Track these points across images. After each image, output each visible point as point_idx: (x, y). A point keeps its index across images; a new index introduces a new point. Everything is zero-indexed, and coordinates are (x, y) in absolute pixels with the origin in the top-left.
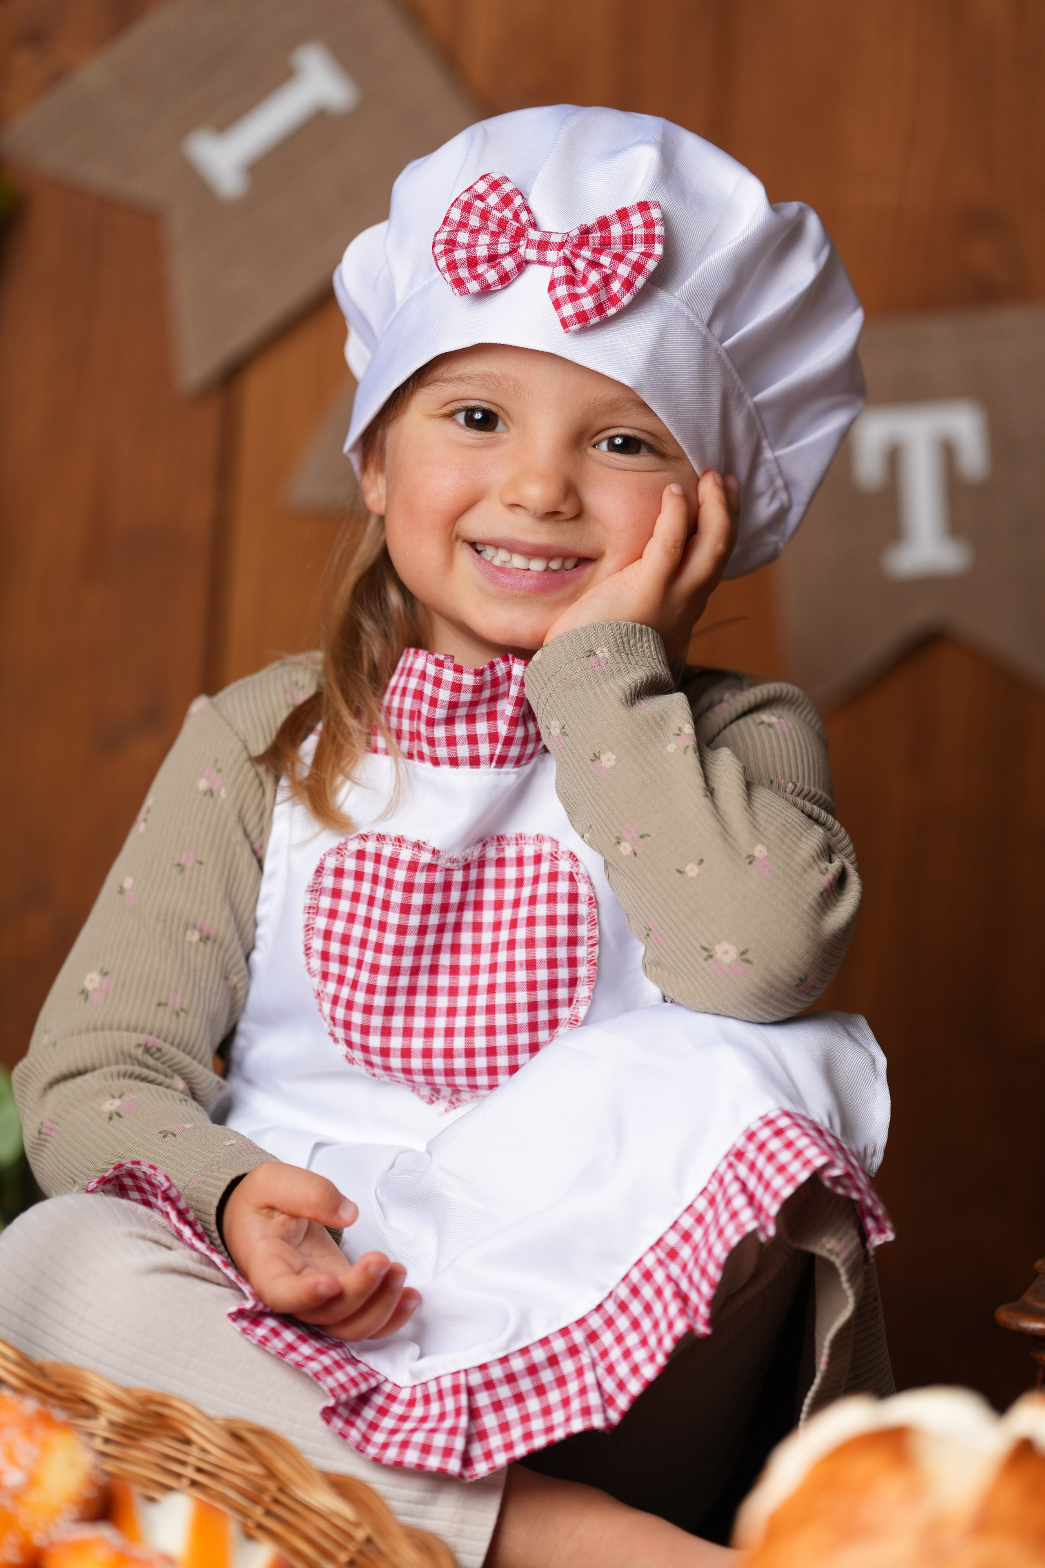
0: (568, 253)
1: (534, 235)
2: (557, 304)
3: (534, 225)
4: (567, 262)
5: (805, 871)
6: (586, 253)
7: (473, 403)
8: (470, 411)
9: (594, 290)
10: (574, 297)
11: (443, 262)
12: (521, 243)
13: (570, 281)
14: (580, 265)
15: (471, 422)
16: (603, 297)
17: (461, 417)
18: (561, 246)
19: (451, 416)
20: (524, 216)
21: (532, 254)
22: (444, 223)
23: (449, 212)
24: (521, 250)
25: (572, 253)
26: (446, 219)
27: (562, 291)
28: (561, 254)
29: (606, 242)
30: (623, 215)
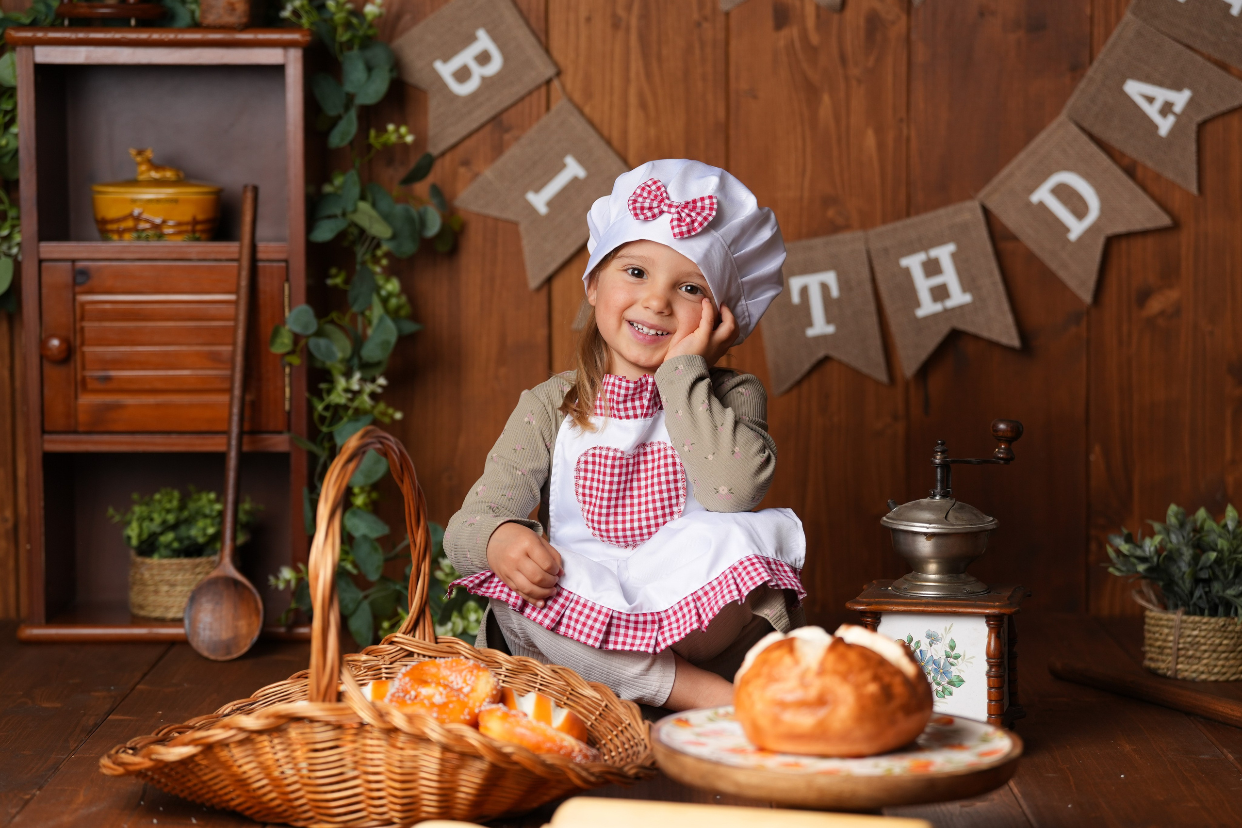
0: (679, 210)
1: (667, 202)
2: (673, 228)
3: (668, 198)
4: (678, 213)
5: (754, 457)
6: (686, 211)
7: (636, 267)
8: (634, 269)
9: (688, 224)
10: (679, 226)
11: (631, 207)
12: (662, 204)
13: (679, 220)
14: (683, 215)
15: (633, 274)
16: (691, 228)
17: (630, 271)
18: (677, 207)
19: (626, 270)
20: (664, 195)
21: (666, 209)
22: (634, 194)
23: (636, 190)
24: (662, 207)
25: (681, 210)
26: (635, 192)
27: (675, 223)
28: (677, 210)
29: (694, 208)
30: (702, 199)
